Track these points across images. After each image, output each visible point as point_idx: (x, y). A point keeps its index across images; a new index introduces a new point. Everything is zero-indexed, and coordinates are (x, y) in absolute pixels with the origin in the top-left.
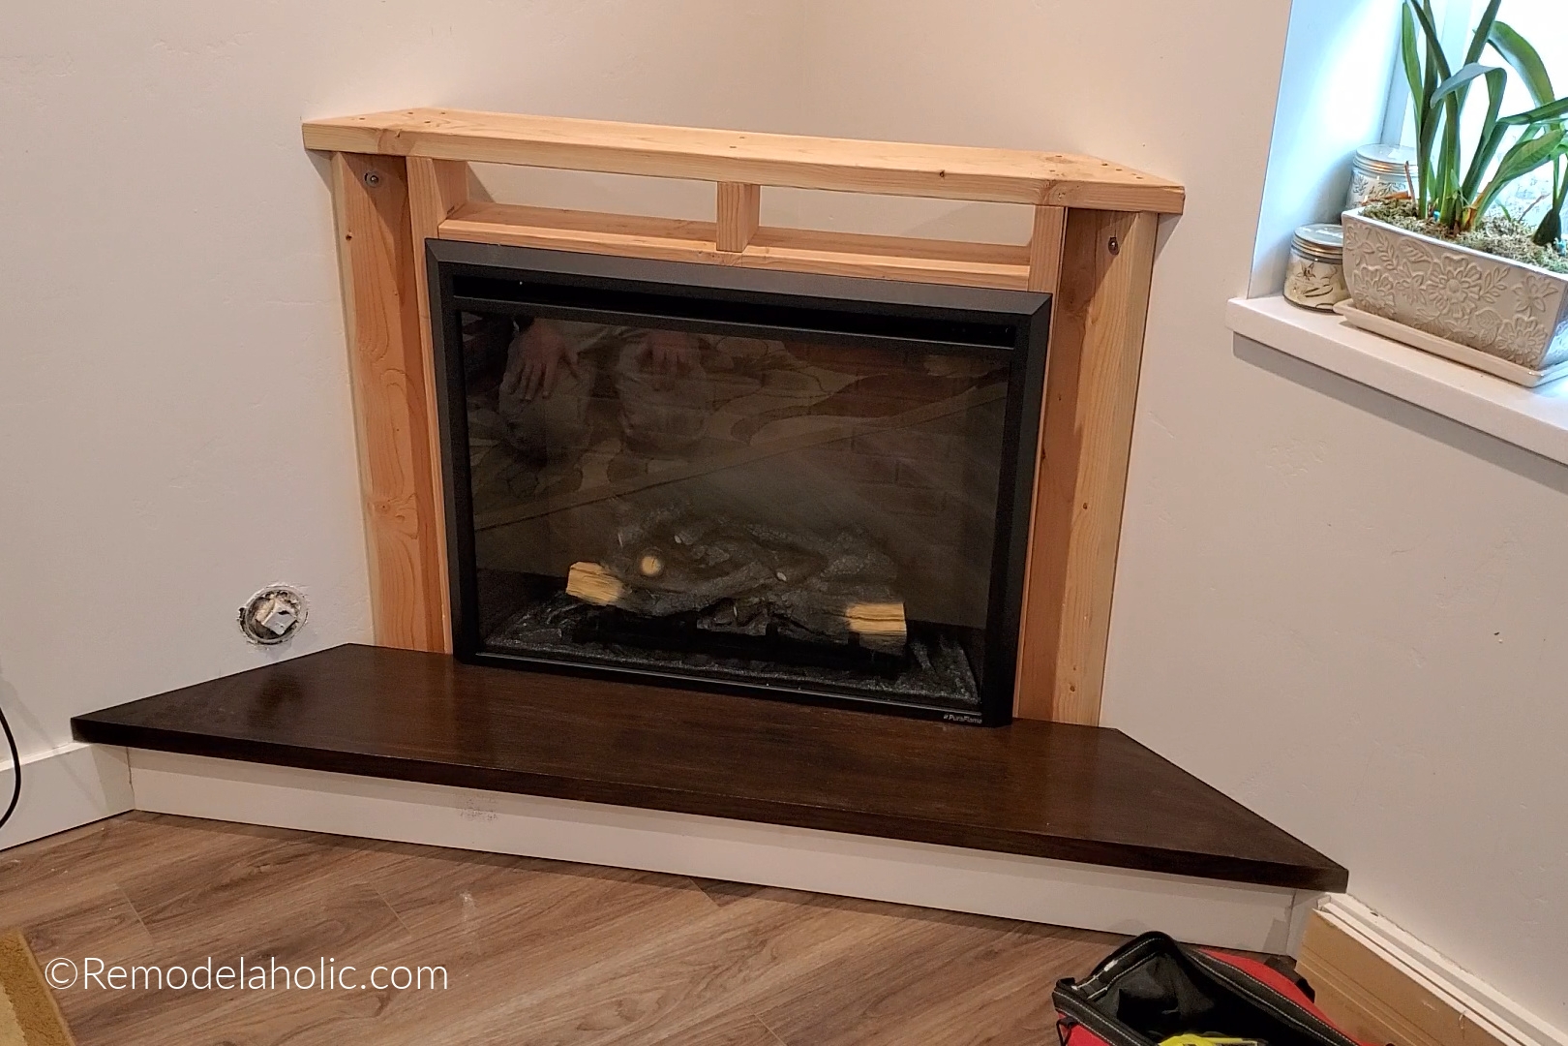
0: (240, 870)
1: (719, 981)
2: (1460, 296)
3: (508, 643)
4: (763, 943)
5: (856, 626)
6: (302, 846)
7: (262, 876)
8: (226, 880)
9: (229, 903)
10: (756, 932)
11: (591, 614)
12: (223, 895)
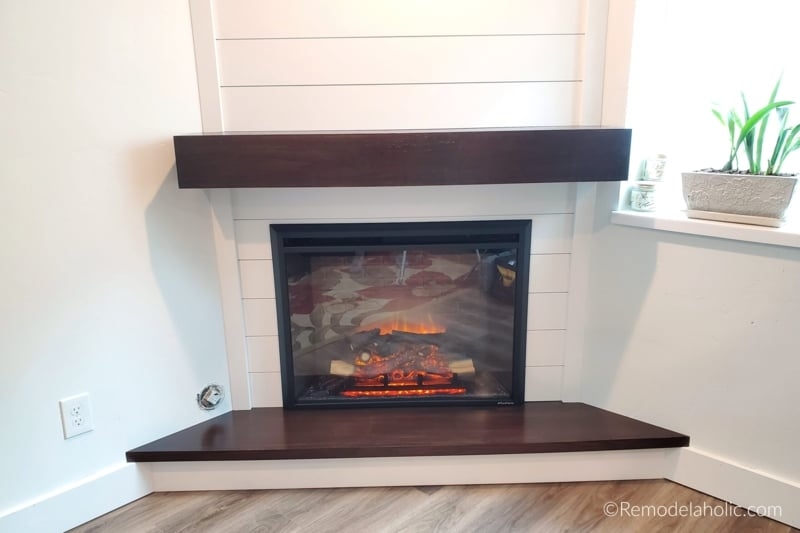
0: (211, 510)
1: (443, 525)
2: (742, 194)
3: (307, 398)
4: (454, 507)
5: (455, 371)
6: (236, 497)
7: (222, 512)
8: (206, 516)
9: (211, 525)
10: (449, 503)
11: (341, 381)
12: (207, 522)
